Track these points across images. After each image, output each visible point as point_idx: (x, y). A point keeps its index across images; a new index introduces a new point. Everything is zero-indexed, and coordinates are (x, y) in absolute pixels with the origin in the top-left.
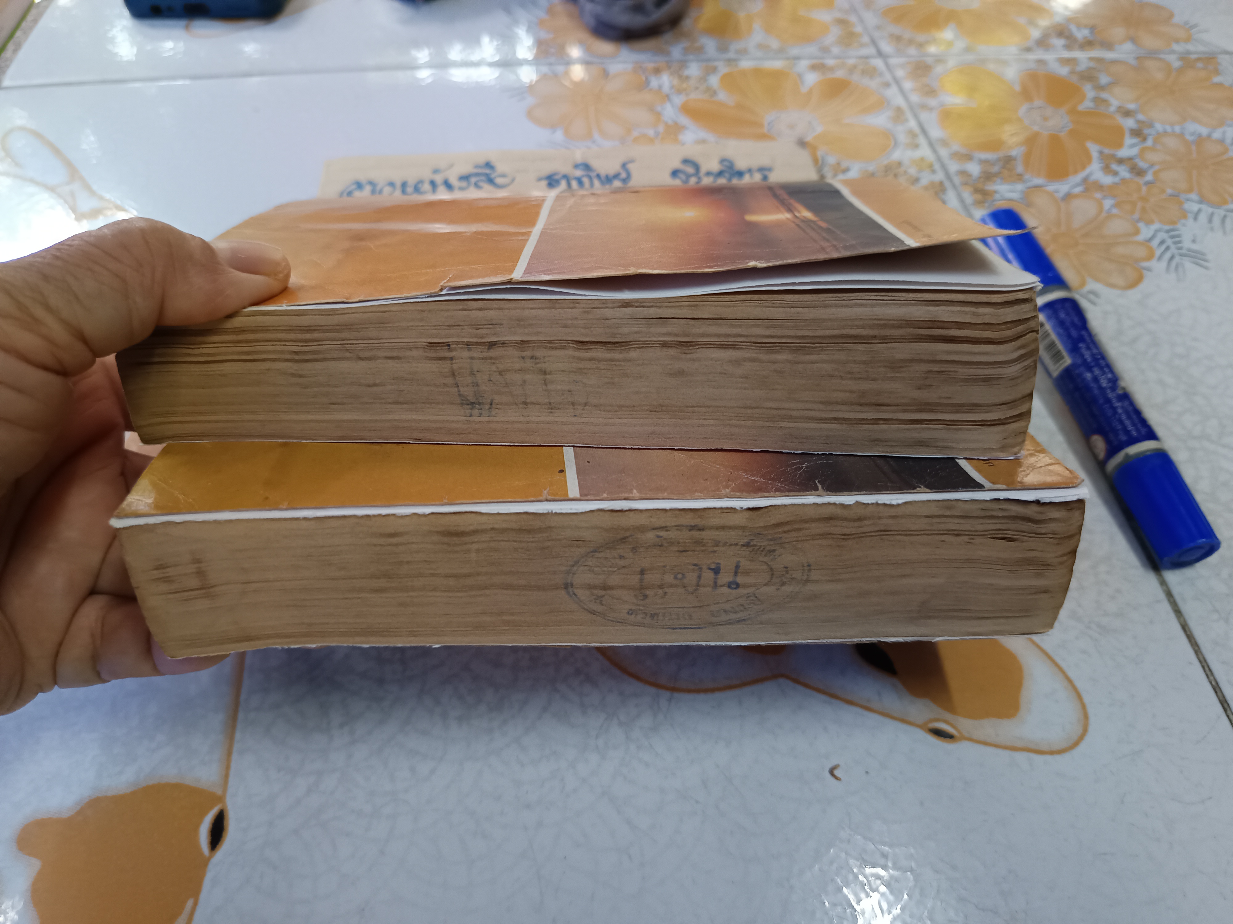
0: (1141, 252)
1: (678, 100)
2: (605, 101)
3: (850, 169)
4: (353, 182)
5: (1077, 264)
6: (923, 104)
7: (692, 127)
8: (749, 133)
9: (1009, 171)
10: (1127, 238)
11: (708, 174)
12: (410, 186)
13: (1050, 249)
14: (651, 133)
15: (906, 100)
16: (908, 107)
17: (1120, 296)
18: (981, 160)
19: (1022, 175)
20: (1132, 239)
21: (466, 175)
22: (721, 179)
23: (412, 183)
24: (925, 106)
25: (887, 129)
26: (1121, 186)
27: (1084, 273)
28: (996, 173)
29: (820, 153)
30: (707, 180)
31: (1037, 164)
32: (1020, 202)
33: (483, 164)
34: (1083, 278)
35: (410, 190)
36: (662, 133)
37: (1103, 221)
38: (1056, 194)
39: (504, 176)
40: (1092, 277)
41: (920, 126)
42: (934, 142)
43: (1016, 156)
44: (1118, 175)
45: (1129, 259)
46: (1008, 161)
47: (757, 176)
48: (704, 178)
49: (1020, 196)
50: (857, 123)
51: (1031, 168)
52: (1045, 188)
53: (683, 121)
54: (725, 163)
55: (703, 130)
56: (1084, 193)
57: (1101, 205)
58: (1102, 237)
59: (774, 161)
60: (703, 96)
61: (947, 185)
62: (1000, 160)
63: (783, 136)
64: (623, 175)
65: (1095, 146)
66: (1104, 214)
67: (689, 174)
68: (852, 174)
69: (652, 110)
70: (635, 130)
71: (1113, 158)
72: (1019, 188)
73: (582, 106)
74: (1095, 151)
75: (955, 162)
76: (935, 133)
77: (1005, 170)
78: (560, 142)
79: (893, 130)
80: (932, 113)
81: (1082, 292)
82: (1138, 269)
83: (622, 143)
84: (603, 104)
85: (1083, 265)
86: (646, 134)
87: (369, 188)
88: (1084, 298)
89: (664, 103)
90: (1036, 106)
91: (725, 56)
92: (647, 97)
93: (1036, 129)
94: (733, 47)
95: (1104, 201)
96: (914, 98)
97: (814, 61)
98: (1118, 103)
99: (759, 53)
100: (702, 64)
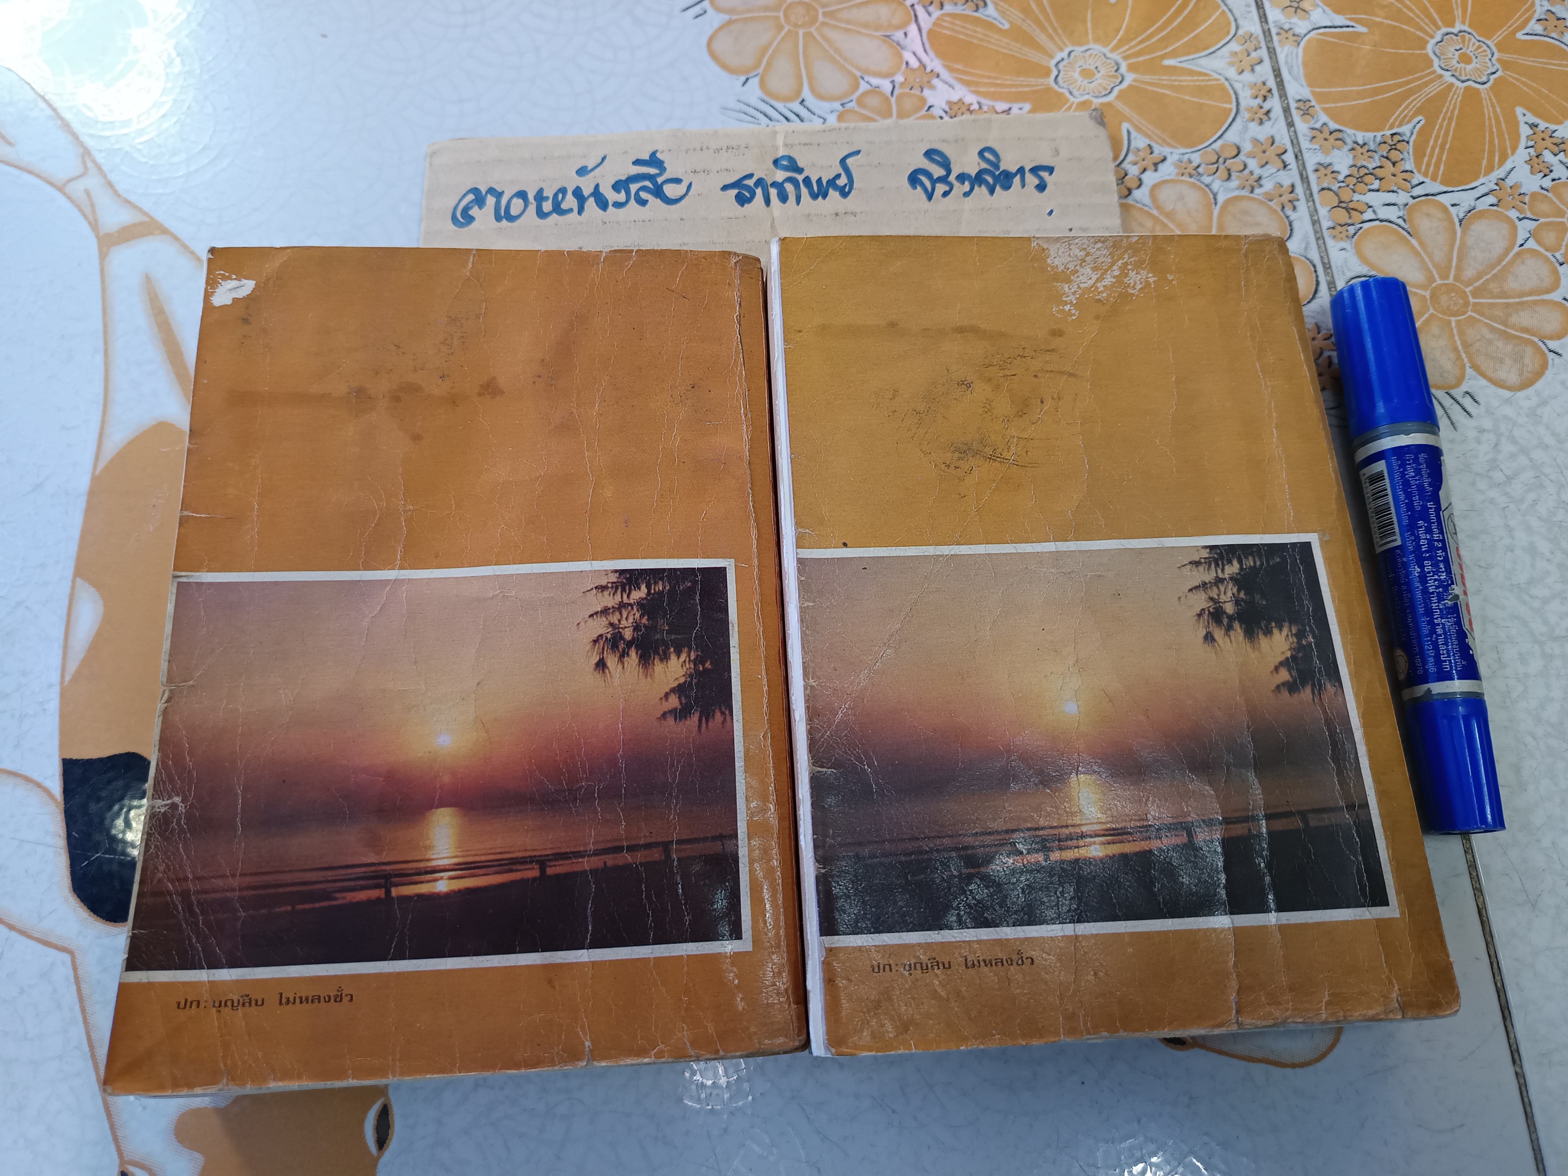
0: (1553, 321)
1: (929, 18)
2: (821, 18)
3: (1164, 159)
4: (468, 188)
5: (1459, 343)
6: (1286, 27)
7: (945, 74)
8: (1027, 86)
9: (1394, 164)
10: (1539, 295)
11: (962, 178)
12: (547, 198)
13: (1426, 316)
14: (886, 86)
15: (1263, 18)
16: (1264, 32)
17: (1508, 401)
18: (1356, 143)
19: (1411, 172)
20: (1546, 297)
21: (624, 178)
22: (980, 186)
23: (549, 193)
24: (1290, 29)
25: (1226, 79)
26: (1549, 195)
27: (1466, 360)
28: (1374, 169)
29: (1125, 126)
30: (960, 189)
31: (1437, 150)
32: (1399, 226)
33: (646, 157)
34: (1463, 367)
35: (547, 206)
36: (902, 85)
37: (1512, 263)
38: (1453, 210)
39: (678, 181)
40: (1475, 367)
41: (1277, 73)
42: (1293, 105)
43: (1408, 134)
44: (1551, 171)
45: (1533, 334)
46: (1395, 145)
47: (1032, 180)
48: (956, 184)
49: (1401, 214)
50: (1184, 65)
51: (1426, 159)
52: (1439, 198)
53: (932, 60)
54: (987, 155)
55: (960, 80)
56: (1495, 208)
57: (1514, 230)
58: (1504, 295)
59: (1057, 152)
60: (964, 7)
61: (1300, 190)
62: (1385, 143)
63: (1075, 92)
64: (842, 181)
65: (1528, 114)
66: (1517, 249)
67: (935, 177)
68: (1167, 170)
69: (888, 36)
70: (863, 78)
71: (1551, 137)
72: (1402, 198)
73: (787, 28)
74: (1526, 123)
75: (1316, 147)
76: (1296, 89)
77: (1388, 161)
78: (754, 101)
79: (1236, 81)
80: (1299, 44)
81: (1457, 393)
82: (1543, 353)
83: (842, 105)
84: (817, 24)
85: (1466, 345)
86: (878, 87)
87: (491, 200)
88: (1458, 403)
89: (906, 24)
90: (1455, 31)
92: (882, 12)
93: (1448, 77)
95: (1519, 224)
96: (1274, 14)
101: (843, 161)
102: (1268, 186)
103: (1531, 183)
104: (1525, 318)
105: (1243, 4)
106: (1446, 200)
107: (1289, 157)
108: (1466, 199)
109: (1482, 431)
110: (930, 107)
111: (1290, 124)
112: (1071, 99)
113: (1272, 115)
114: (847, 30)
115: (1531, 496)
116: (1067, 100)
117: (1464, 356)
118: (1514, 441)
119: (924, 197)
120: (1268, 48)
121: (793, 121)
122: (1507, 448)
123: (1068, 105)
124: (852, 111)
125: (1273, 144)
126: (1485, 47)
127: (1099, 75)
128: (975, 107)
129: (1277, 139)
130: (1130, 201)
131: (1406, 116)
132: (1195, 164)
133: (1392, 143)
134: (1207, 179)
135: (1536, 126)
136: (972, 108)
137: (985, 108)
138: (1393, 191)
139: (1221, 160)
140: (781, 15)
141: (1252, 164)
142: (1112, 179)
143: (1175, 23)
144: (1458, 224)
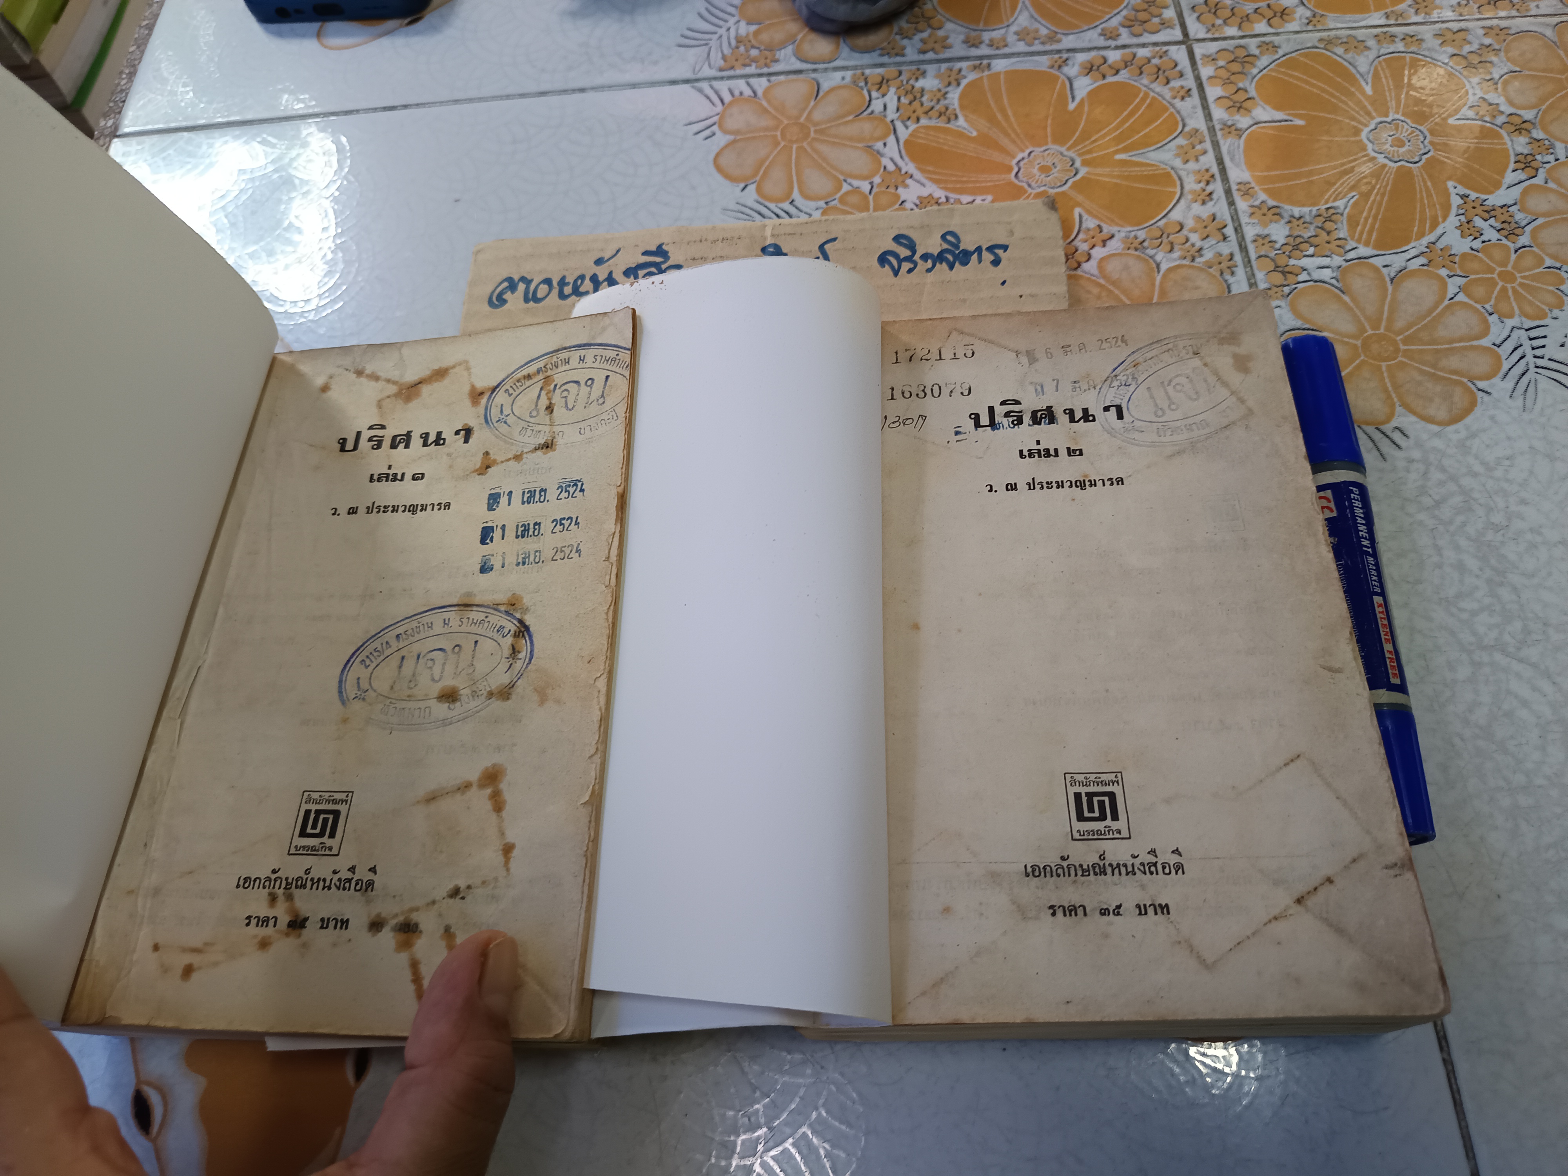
0: (1482, 364)
1: (903, 133)
2: (812, 134)
3: (1112, 236)
4: (504, 278)
5: (1389, 385)
6: (1230, 123)
7: (918, 175)
8: (989, 181)
9: (1329, 233)
10: (1468, 341)
11: (925, 257)
12: (568, 284)
13: (1357, 362)
14: (865, 186)
15: (1208, 116)
16: (1209, 129)
17: (1437, 435)
18: (1293, 216)
19: (1345, 239)
20: (1475, 343)
21: (633, 266)
22: (941, 263)
23: (570, 279)
24: (1233, 125)
25: (1172, 168)
26: (1480, 255)
27: (1396, 400)
28: (1309, 238)
29: (1077, 211)
30: (922, 266)
31: (1370, 221)
32: (1332, 285)
33: (654, 248)
34: (1393, 406)
35: (568, 290)
36: (879, 185)
37: (1441, 315)
38: (1385, 271)
39: (679, 267)
40: (1405, 405)
41: (1220, 162)
42: (1234, 187)
43: (1342, 208)
44: (1481, 234)
45: (1463, 376)
46: (1329, 217)
47: (988, 257)
48: (920, 262)
49: (1334, 275)
50: (1134, 159)
51: (1359, 228)
52: (1371, 260)
53: (907, 164)
54: (949, 238)
55: (931, 179)
56: (1425, 268)
57: (1444, 286)
58: (1434, 342)
59: (1012, 233)
60: (937, 121)
61: (1238, 258)
62: (1320, 215)
63: (1033, 184)
65: (1459, 187)
66: (1446, 302)
67: (902, 257)
68: (1114, 245)
69: (870, 147)
70: (845, 181)
71: (1481, 205)
72: (1337, 260)
73: (783, 144)
74: (1457, 194)
75: (1256, 221)
76: (1237, 174)
77: (1323, 232)
78: (751, 203)
79: (1181, 170)
80: (1240, 137)
81: (1387, 428)
82: (1472, 392)
83: (826, 203)
84: (809, 140)
85: (1396, 387)
86: (858, 188)
87: (522, 287)
88: (1387, 437)
89: (886, 135)
90: (1389, 119)
91: (975, 52)
92: (866, 127)
93: (1381, 159)
94: (986, 36)
95: (1449, 280)
96: (1219, 113)
97: (1093, 53)
98: (1512, 110)
99: (1021, 47)
100: (944, 66)
101: (822, 247)
102: (1208, 255)
103: (1461, 245)
104: (1454, 362)
105: (1190, 107)
106: (1378, 262)
107: (1229, 231)
108: (1398, 261)
109: (1411, 461)
110: (903, 202)
111: (1231, 203)
112: (1030, 190)
113: (1214, 196)
114: (834, 143)
115: (1460, 519)
116: (1026, 191)
117: (1394, 396)
118: (1443, 470)
119: (891, 273)
120: (1212, 142)
121: (783, 218)
122: (1436, 476)
123: (1027, 195)
124: (835, 208)
125: (1214, 220)
126: (1418, 132)
127: (1057, 169)
128: (943, 200)
129: (1218, 216)
130: (1079, 272)
131: (1340, 193)
132: (1140, 239)
133: (1327, 216)
134: (1151, 252)
135: (1467, 197)
136: (940, 201)
137: (952, 201)
138: (1327, 256)
139: (1165, 236)
140: (779, 134)
141: (1194, 238)
142: (1061, 254)
143: (1127, 125)
144: (1389, 282)
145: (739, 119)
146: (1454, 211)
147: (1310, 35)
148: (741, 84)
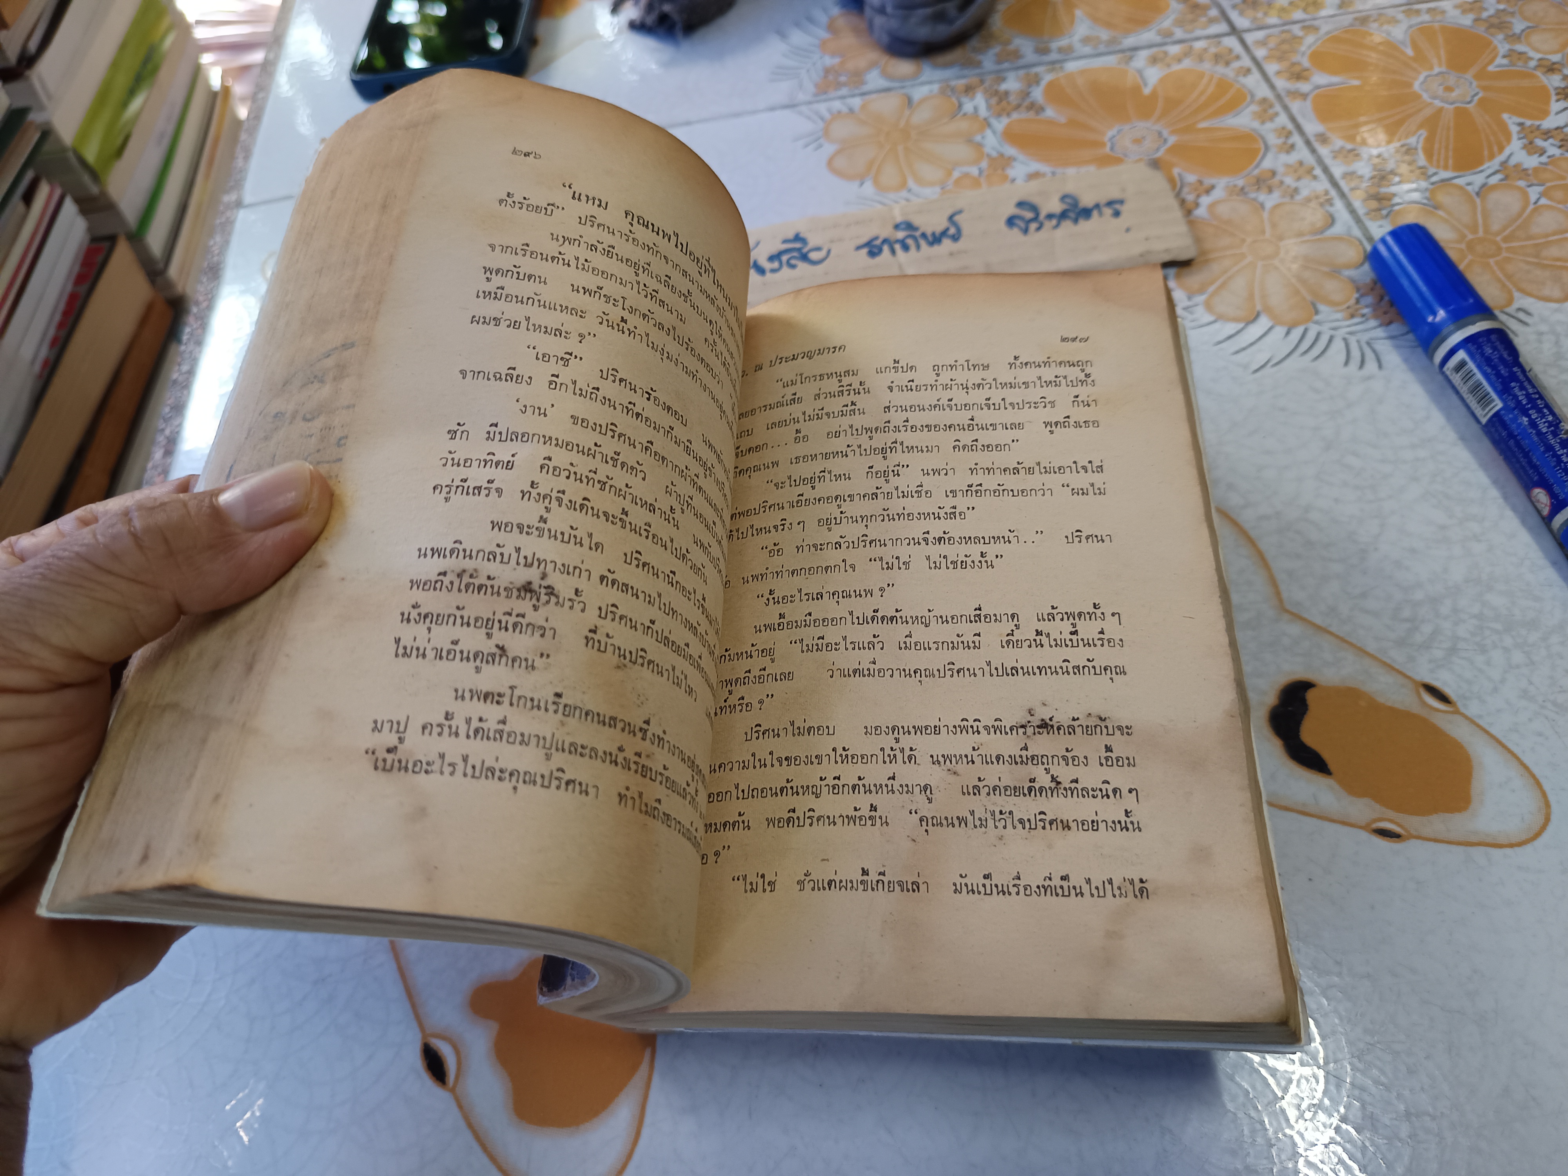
1: (1000, 124)
2: (914, 136)
3: (1214, 187)
5: (1501, 276)
6: (1293, 90)
7: (1021, 157)
8: (1088, 155)
9: (1409, 164)
10: (1561, 235)
11: (1050, 216)
14: (974, 171)
15: (1272, 87)
16: (1275, 96)
17: (1557, 310)
18: (1372, 155)
19: (1425, 167)
21: (776, 253)
22: (1066, 220)
24: (1297, 91)
25: (1251, 129)
26: (1550, 167)
27: (1511, 287)
29: (1176, 169)
30: (1049, 224)
31: (1443, 149)
32: (1425, 204)
33: (791, 237)
34: (1510, 293)
36: (987, 168)
37: (1531, 216)
38: (1469, 188)
39: (818, 249)
40: (1521, 290)
41: (1293, 119)
42: (1312, 139)
43: (1415, 143)
44: (1545, 151)
46: (1406, 152)
47: (1108, 211)
48: (1046, 222)
49: (1424, 196)
50: (1215, 125)
51: (1435, 157)
52: (1454, 181)
53: (1008, 149)
54: (1067, 200)
55: (1034, 159)
56: (1504, 182)
57: (1526, 196)
58: (1530, 238)
59: (1124, 190)
60: (1027, 114)
61: (1333, 193)
62: (1396, 151)
63: (1129, 153)
64: (952, 231)
65: (1514, 117)
66: (1531, 207)
67: (1027, 219)
68: (1218, 193)
69: (969, 140)
70: (955, 168)
71: (1538, 129)
72: (1423, 184)
73: (888, 146)
74: (1514, 123)
75: (1340, 162)
76: (1312, 127)
77: (1403, 164)
78: (870, 195)
79: (1260, 129)
80: (1306, 99)
81: (1511, 310)
83: (942, 188)
84: (912, 140)
85: (1509, 277)
86: (969, 173)
88: (1513, 317)
89: (983, 130)
90: (1435, 73)
91: (1046, 58)
92: (962, 125)
93: (1438, 103)
94: (1054, 45)
95: (1530, 190)
96: (1281, 84)
97: (1154, 50)
98: (1539, 56)
99: (1087, 50)
100: (1022, 72)
101: (951, 218)
103: (1532, 162)
105: (1253, 81)
106: (1460, 181)
107: (1318, 171)
108: (1478, 180)
109: (1541, 334)
110: (1013, 179)
111: (1313, 151)
112: (1129, 158)
113: (1296, 147)
114: (936, 141)
116: (1126, 159)
117: (1508, 284)
119: (1021, 233)
120: (1282, 106)
123: (1127, 161)
124: (950, 191)
125: (1301, 165)
126: (1463, 80)
127: (1146, 141)
128: (1050, 174)
129: (1304, 161)
130: (1192, 216)
131: (1409, 132)
132: (1240, 186)
133: (1403, 151)
134: (1253, 195)
135: (1523, 124)
136: (1047, 174)
137: (1058, 174)
138: (1413, 182)
139: (1261, 181)
140: (882, 138)
141: (1288, 180)
142: (1174, 204)
143: (1201, 100)
144: (1475, 196)
145: (842, 129)
146: (1515, 136)
147: (1343, 17)
148: (837, 105)
